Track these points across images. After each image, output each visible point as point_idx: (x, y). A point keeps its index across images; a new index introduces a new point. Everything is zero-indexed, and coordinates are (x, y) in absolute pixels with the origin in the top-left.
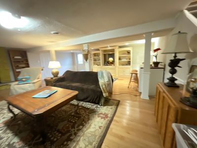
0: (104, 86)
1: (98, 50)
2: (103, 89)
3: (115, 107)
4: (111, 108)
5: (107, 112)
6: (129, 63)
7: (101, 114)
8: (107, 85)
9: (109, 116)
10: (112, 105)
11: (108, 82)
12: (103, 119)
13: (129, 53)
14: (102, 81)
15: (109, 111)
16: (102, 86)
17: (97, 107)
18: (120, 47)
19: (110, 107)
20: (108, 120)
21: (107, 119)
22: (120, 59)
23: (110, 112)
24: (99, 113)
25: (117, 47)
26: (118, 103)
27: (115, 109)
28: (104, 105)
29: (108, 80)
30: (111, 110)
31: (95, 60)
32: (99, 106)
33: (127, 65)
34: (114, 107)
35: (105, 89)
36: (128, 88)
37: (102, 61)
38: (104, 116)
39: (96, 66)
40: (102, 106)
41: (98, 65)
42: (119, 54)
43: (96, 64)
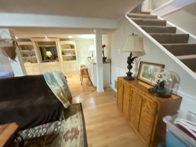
0: (62, 94)
1: (28, 40)
2: (61, 98)
3: (80, 112)
4: (77, 117)
5: (74, 126)
6: (74, 58)
7: (68, 132)
8: (64, 92)
9: (79, 129)
10: (75, 113)
11: (64, 86)
12: (74, 140)
13: (72, 47)
14: (57, 88)
15: (76, 122)
16: (59, 95)
17: (56, 126)
18: (62, 40)
19: (74, 116)
20: (81, 137)
21: (79, 136)
22: (63, 53)
23: (78, 124)
24: (64, 133)
25: (59, 39)
26: (80, 107)
27: (81, 116)
28: (66, 118)
29: (63, 84)
30: (77, 120)
31: (24, 55)
32: (59, 123)
33: (72, 60)
34: (78, 114)
35: (63, 97)
36: (82, 84)
37: (38, 56)
38: (74, 133)
39: (30, 63)
40: (64, 121)
41: (32, 62)
42: (62, 48)
43: (29, 61)
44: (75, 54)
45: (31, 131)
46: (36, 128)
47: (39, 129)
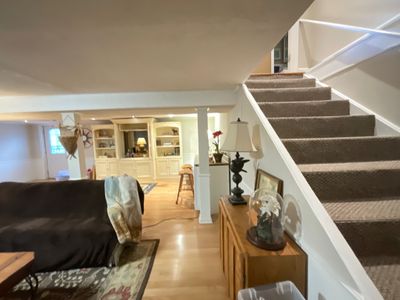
0: (119, 217)
1: (109, 122)
2: (117, 224)
4: (139, 267)
5: (126, 282)
6: (177, 151)
7: (112, 292)
9: (133, 290)
13: (175, 131)
15: (133, 276)
16: (115, 218)
17: (100, 276)
19: (135, 264)
22: (159, 143)
23: (135, 280)
24: (106, 291)
25: (153, 120)
27: (148, 265)
28: (121, 264)
29: (129, 199)
30: (138, 272)
31: (101, 145)
32: (106, 271)
33: (172, 155)
34: (145, 261)
35: (121, 223)
36: (177, 203)
37: (118, 147)
38: (120, 297)
39: (105, 158)
40: (115, 269)
41: (109, 156)
42: (158, 134)
43: (105, 154)
44: (178, 144)
45: (62, 275)
46: (70, 272)
47: (73, 275)
